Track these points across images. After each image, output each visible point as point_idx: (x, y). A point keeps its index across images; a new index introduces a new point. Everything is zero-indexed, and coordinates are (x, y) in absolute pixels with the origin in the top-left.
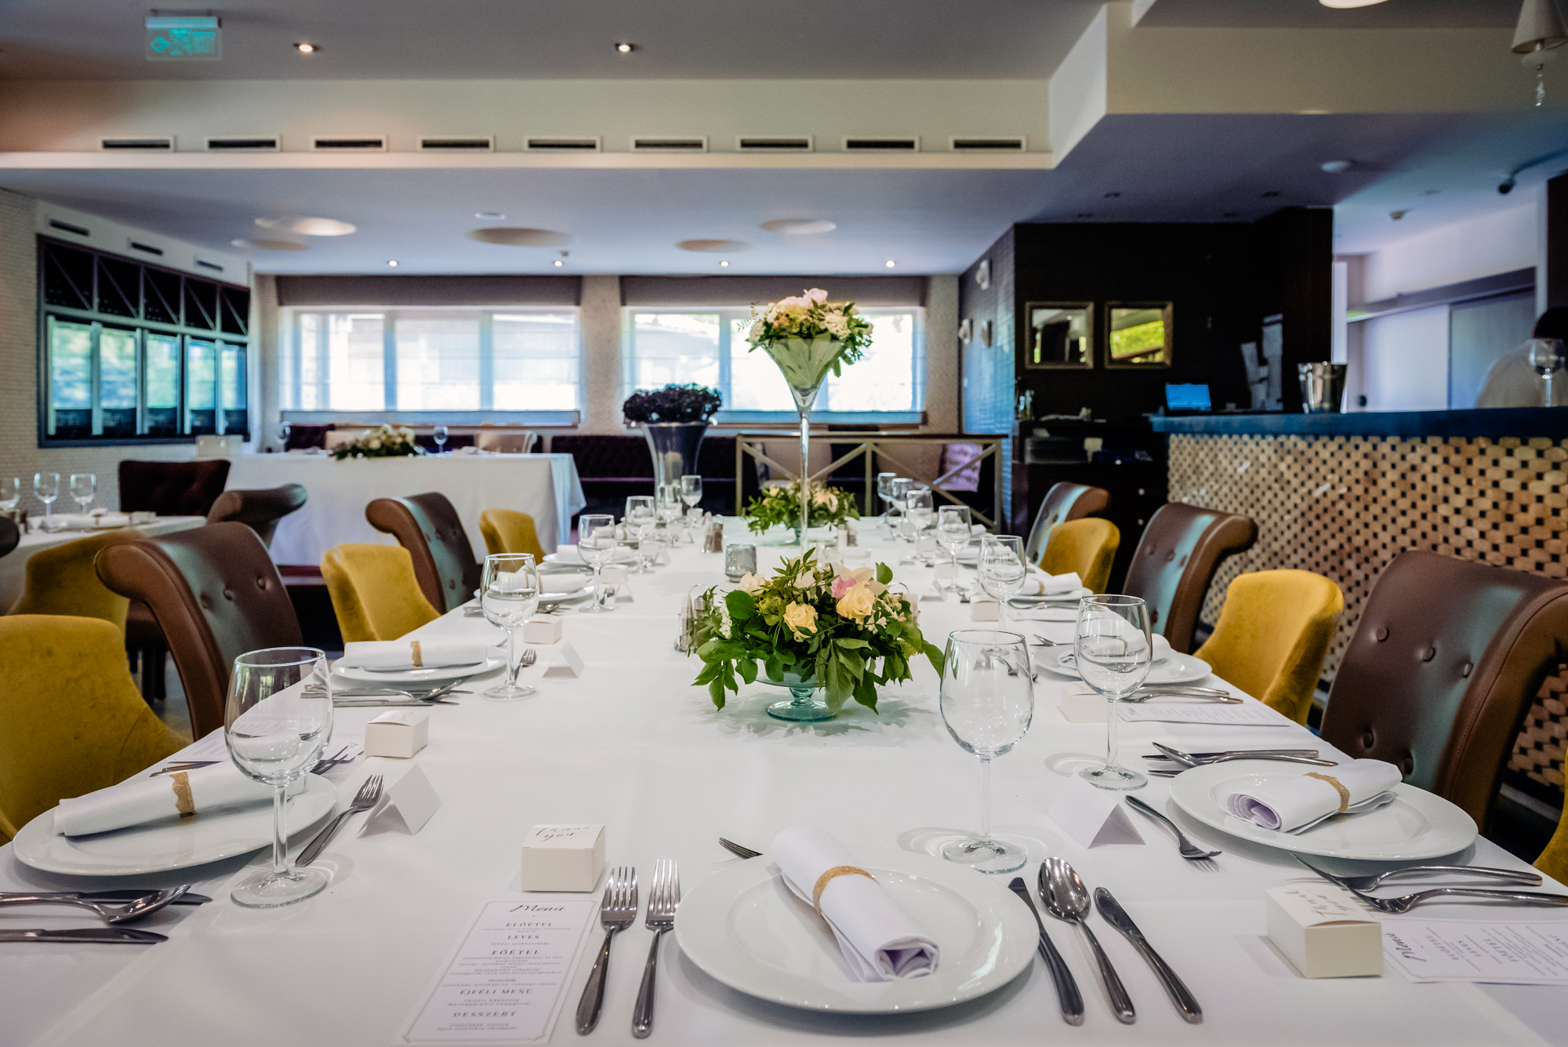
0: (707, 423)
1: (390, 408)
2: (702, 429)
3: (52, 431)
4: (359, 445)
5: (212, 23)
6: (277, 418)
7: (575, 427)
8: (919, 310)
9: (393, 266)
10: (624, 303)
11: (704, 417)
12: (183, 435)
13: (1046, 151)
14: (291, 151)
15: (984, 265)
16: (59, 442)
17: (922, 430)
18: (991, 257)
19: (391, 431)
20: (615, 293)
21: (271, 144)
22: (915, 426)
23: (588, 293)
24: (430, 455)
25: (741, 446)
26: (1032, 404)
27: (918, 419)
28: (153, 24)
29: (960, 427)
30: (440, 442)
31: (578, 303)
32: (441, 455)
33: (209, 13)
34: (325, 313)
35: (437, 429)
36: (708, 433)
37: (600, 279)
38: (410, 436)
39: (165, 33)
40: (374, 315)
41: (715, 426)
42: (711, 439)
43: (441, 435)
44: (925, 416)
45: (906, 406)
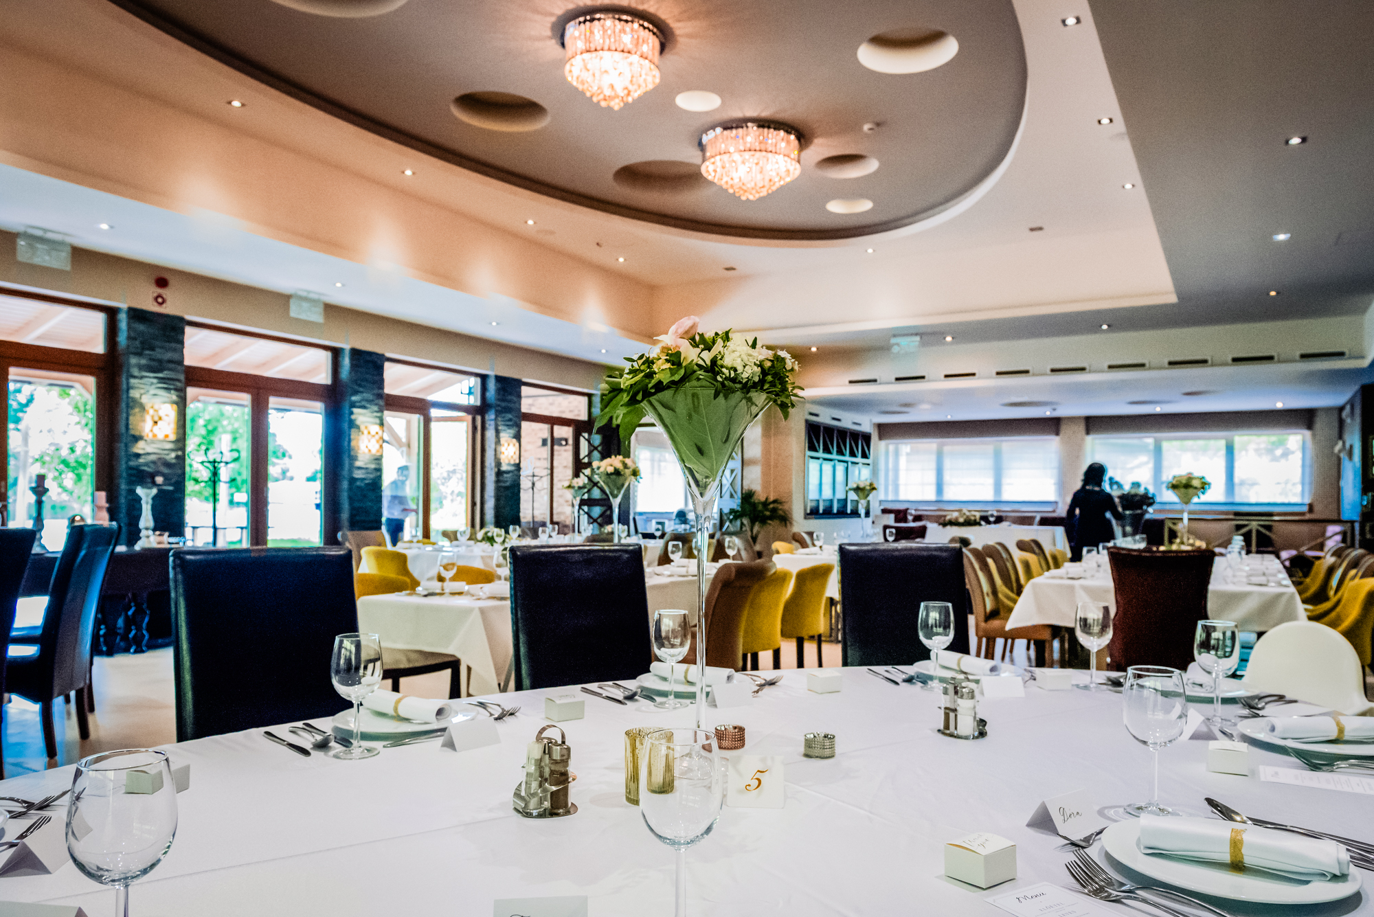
0: (1146, 512)
1: (940, 499)
2: (1142, 515)
3: (808, 511)
4: (953, 521)
5: (918, 338)
6: (878, 504)
7: (1054, 511)
8: (1308, 433)
9: (949, 418)
10: (1088, 432)
11: (1145, 507)
12: (847, 514)
13: (1363, 357)
14: (933, 381)
15: (1348, 407)
16: (824, 516)
17: (1308, 517)
18: (1351, 402)
19: (968, 514)
20: (1081, 427)
21: (923, 377)
22: (1302, 514)
23: (1064, 428)
24: (988, 526)
25: (1169, 524)
26: (1372, 501)
27: (1305, 509)
28: (893, 341)
29: (1339, 514)
30: (992, 519)
31: (1057, 434)
32: (993, 526)
33: (916, 334)
34: (898, 444)
35: (990, 513)
36: (1147, 516)
37: (1072, 419)
38: (978, 515)
39: (898, 344)
40: (929, 445)
41: (1151, 513)
42: (1148, 521)
43: (992, 516)
44: (1311, 508)
45: (1296, 499)
